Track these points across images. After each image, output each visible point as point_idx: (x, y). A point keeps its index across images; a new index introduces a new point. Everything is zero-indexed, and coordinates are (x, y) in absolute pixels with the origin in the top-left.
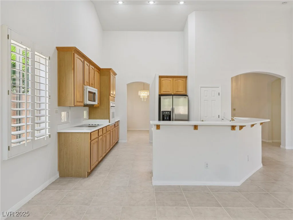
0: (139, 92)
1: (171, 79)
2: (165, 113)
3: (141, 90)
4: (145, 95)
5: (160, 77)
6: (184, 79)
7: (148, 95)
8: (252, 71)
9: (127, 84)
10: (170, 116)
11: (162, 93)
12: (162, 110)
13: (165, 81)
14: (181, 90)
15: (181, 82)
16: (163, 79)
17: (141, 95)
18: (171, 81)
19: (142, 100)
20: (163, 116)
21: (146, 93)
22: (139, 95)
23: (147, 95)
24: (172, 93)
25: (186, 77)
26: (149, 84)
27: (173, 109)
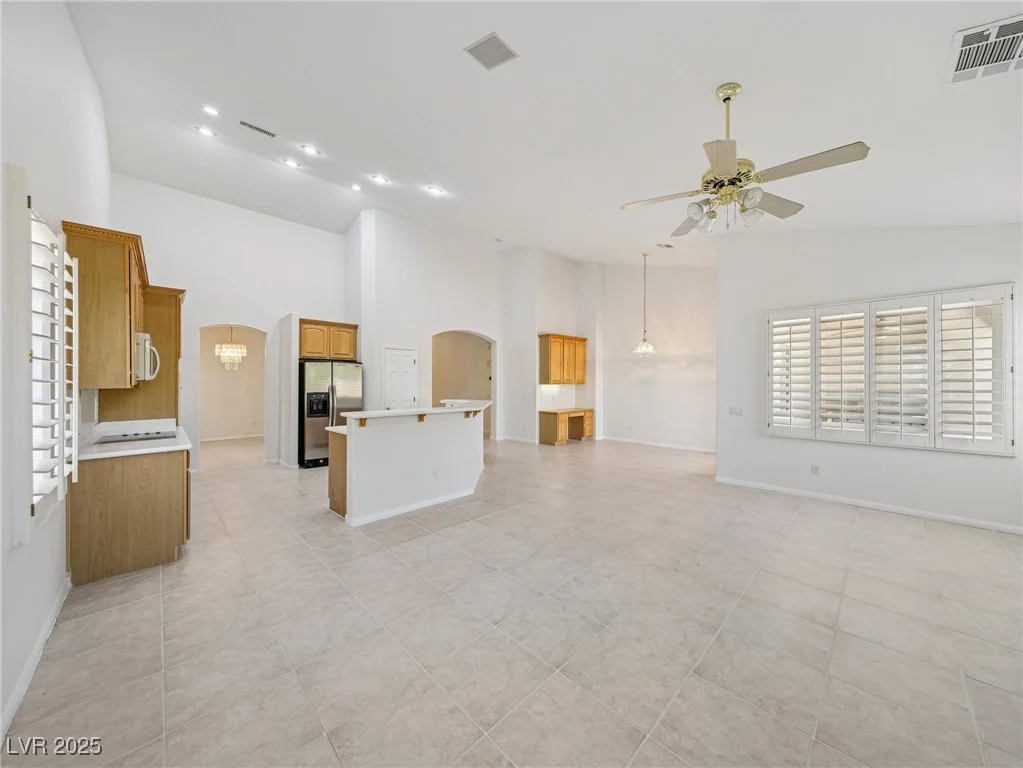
0: (217, 346)
1: (325, 328)
2: (314, 396)
3: (222, 342)
4: (237, 355)
5: (302, 322)
6: (352, 331)
7: (245, 355)
9: (201, 329)
10: (326, 403)
11: (306, 355)
12: (308, 390)
13: (310, 329)
14: (345, 351)
15: (345, 335)
16: (306, 326)
17: (221, 355)
18: (325, 331)
19: (227, 367)
20: (311, 403)
21: (239, 350)
22: (217, 354)
23: (240, 355)
24: (325, 355)
25: (355, 327)
26: (266, 334)
27: (333, 389)
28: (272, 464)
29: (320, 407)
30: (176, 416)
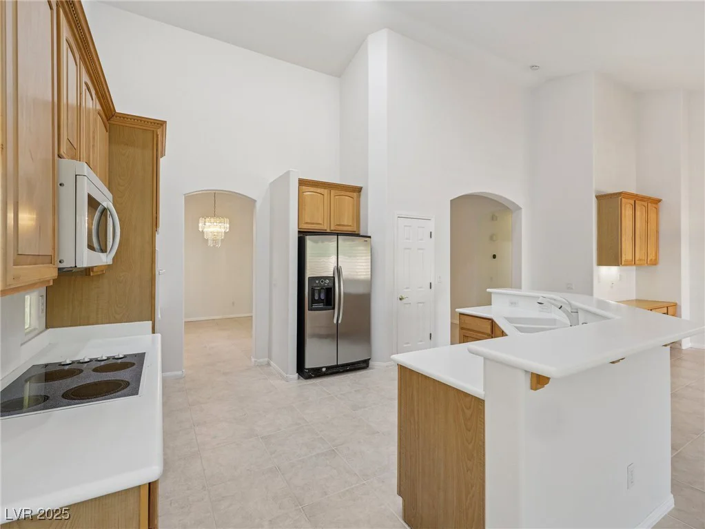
0: (201, 220)
1: (325, 192)
2: (317, 282)
3: (207, 216)
4: (219, 230)
5: (302, 183)
6: (355, 195)
7: (228, 230)
8: (479, 191)
10: (330, 292)
11: (306, 227)
12: (309, 273)
13: (308, 192)
14: (347, 222)
15: (347, 201)
16: (306, 188)
17: (205, 230)
18: (326, 196)
19: (210, 244)
20: (312, 291)
21: (221, 224)
22: (200, 230)
23: (223, 230)
24: (326, 227)
25: (358, 190)
26: (255, 201)
27: (338, 270)
28: (261, 366)
29: (323, 297)
30: (152, 317)
